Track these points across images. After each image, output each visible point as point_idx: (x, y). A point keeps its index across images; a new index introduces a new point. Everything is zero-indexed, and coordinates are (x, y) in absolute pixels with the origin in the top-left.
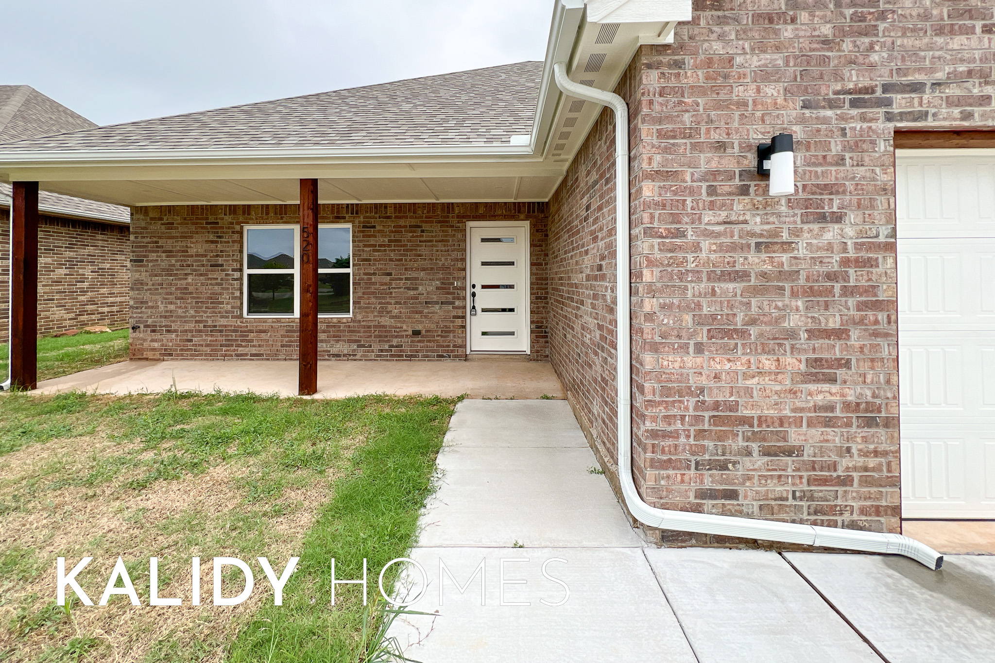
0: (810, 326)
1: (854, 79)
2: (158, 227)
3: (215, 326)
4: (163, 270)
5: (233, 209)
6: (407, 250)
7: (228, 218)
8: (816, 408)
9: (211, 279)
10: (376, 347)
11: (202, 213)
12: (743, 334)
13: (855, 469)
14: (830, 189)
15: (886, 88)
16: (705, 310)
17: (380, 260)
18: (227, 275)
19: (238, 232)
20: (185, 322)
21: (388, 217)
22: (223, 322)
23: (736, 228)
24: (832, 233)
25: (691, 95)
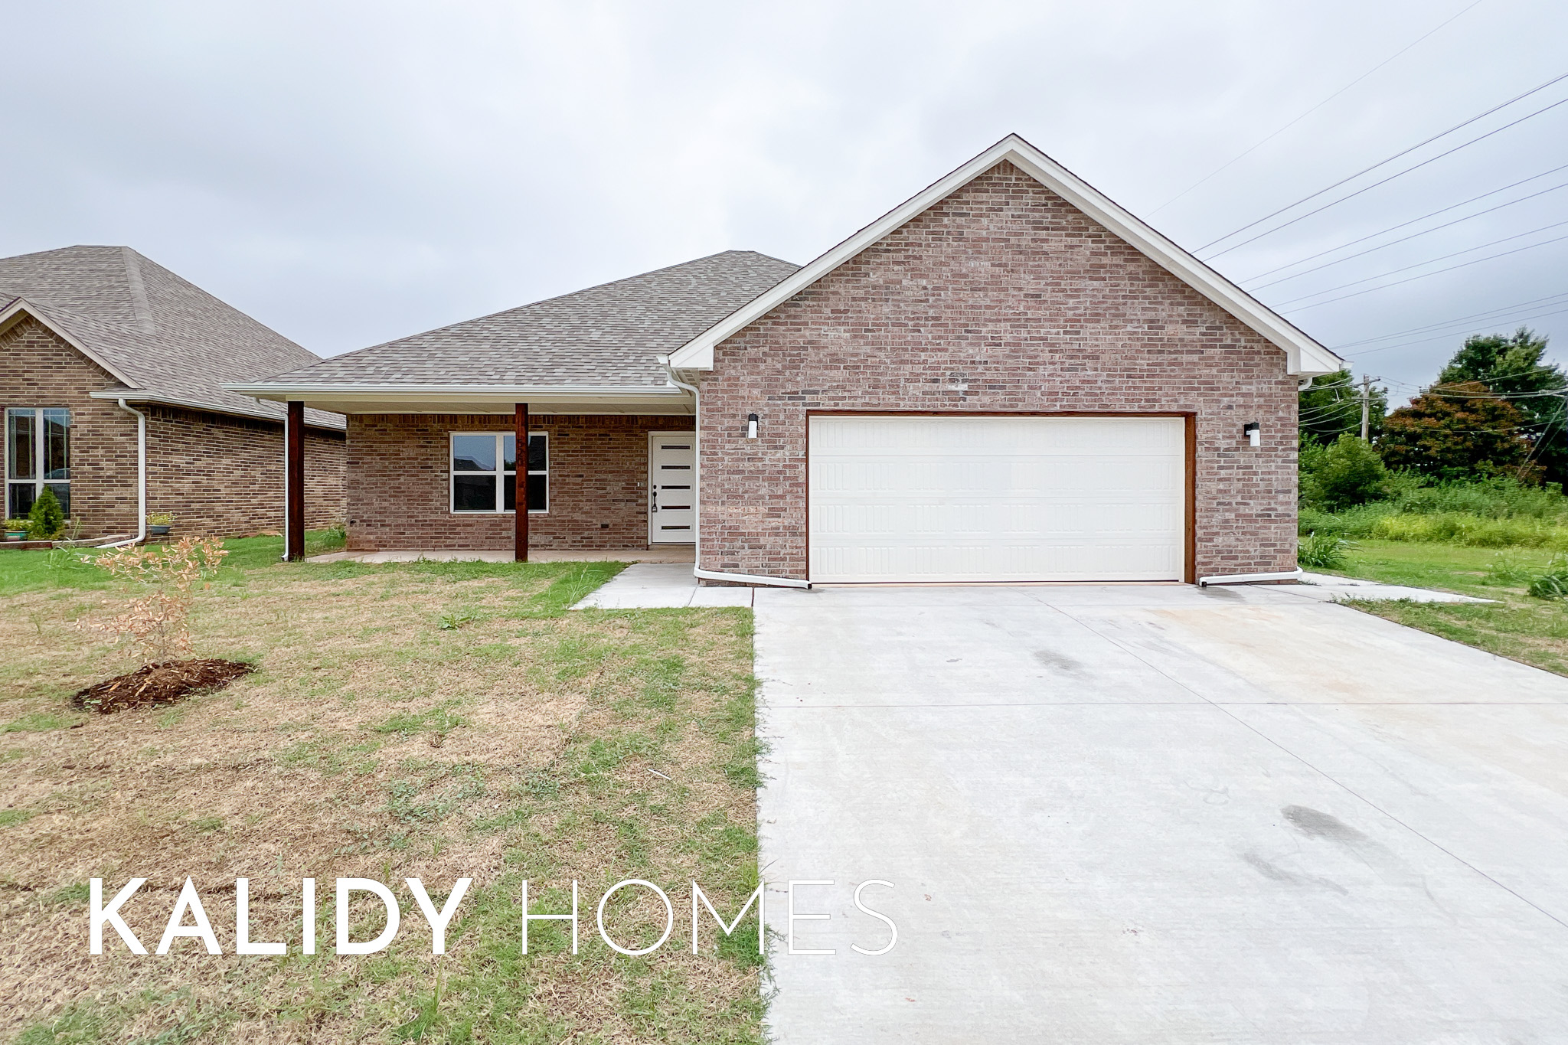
0: (771, 493)
1: (790, 388)
2: (372, 432)
3: (426, 521)
4: (378, 471)
5: (441, 418)
6: (597, 455)
7: (437, 426)
8: (772, 528)
9: (422, 479)
10: (569, 539)
11: (413, 420)
12: (742, 497)
13: (788, 554)
14: (780, 435)
15: (803, 392)
16: (726, 487)
17: (573, 464)
18: (436, 476)
19: (446, 438)
20: (398, 517)
21: (581, 427)
22: (433, 517)
23: (740, 451)
24: (779, 454)
25: (722, 393)
